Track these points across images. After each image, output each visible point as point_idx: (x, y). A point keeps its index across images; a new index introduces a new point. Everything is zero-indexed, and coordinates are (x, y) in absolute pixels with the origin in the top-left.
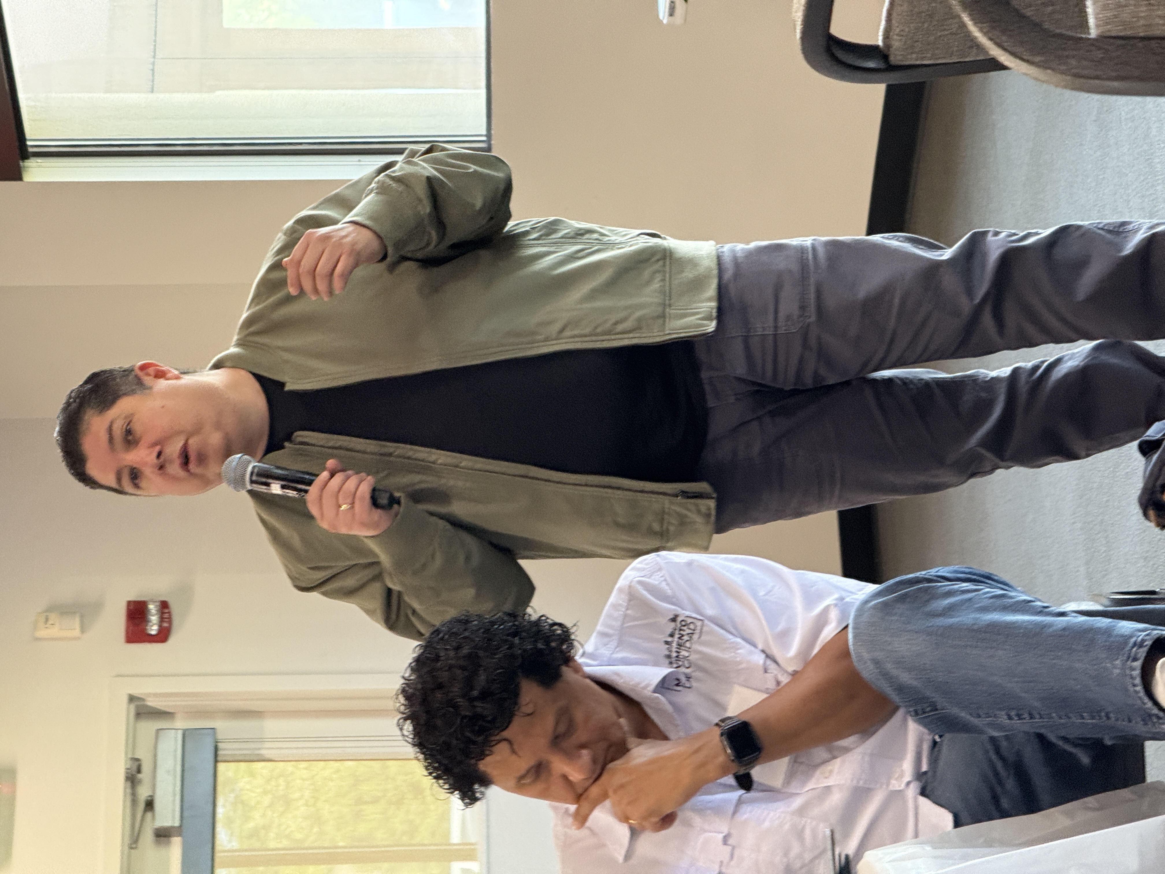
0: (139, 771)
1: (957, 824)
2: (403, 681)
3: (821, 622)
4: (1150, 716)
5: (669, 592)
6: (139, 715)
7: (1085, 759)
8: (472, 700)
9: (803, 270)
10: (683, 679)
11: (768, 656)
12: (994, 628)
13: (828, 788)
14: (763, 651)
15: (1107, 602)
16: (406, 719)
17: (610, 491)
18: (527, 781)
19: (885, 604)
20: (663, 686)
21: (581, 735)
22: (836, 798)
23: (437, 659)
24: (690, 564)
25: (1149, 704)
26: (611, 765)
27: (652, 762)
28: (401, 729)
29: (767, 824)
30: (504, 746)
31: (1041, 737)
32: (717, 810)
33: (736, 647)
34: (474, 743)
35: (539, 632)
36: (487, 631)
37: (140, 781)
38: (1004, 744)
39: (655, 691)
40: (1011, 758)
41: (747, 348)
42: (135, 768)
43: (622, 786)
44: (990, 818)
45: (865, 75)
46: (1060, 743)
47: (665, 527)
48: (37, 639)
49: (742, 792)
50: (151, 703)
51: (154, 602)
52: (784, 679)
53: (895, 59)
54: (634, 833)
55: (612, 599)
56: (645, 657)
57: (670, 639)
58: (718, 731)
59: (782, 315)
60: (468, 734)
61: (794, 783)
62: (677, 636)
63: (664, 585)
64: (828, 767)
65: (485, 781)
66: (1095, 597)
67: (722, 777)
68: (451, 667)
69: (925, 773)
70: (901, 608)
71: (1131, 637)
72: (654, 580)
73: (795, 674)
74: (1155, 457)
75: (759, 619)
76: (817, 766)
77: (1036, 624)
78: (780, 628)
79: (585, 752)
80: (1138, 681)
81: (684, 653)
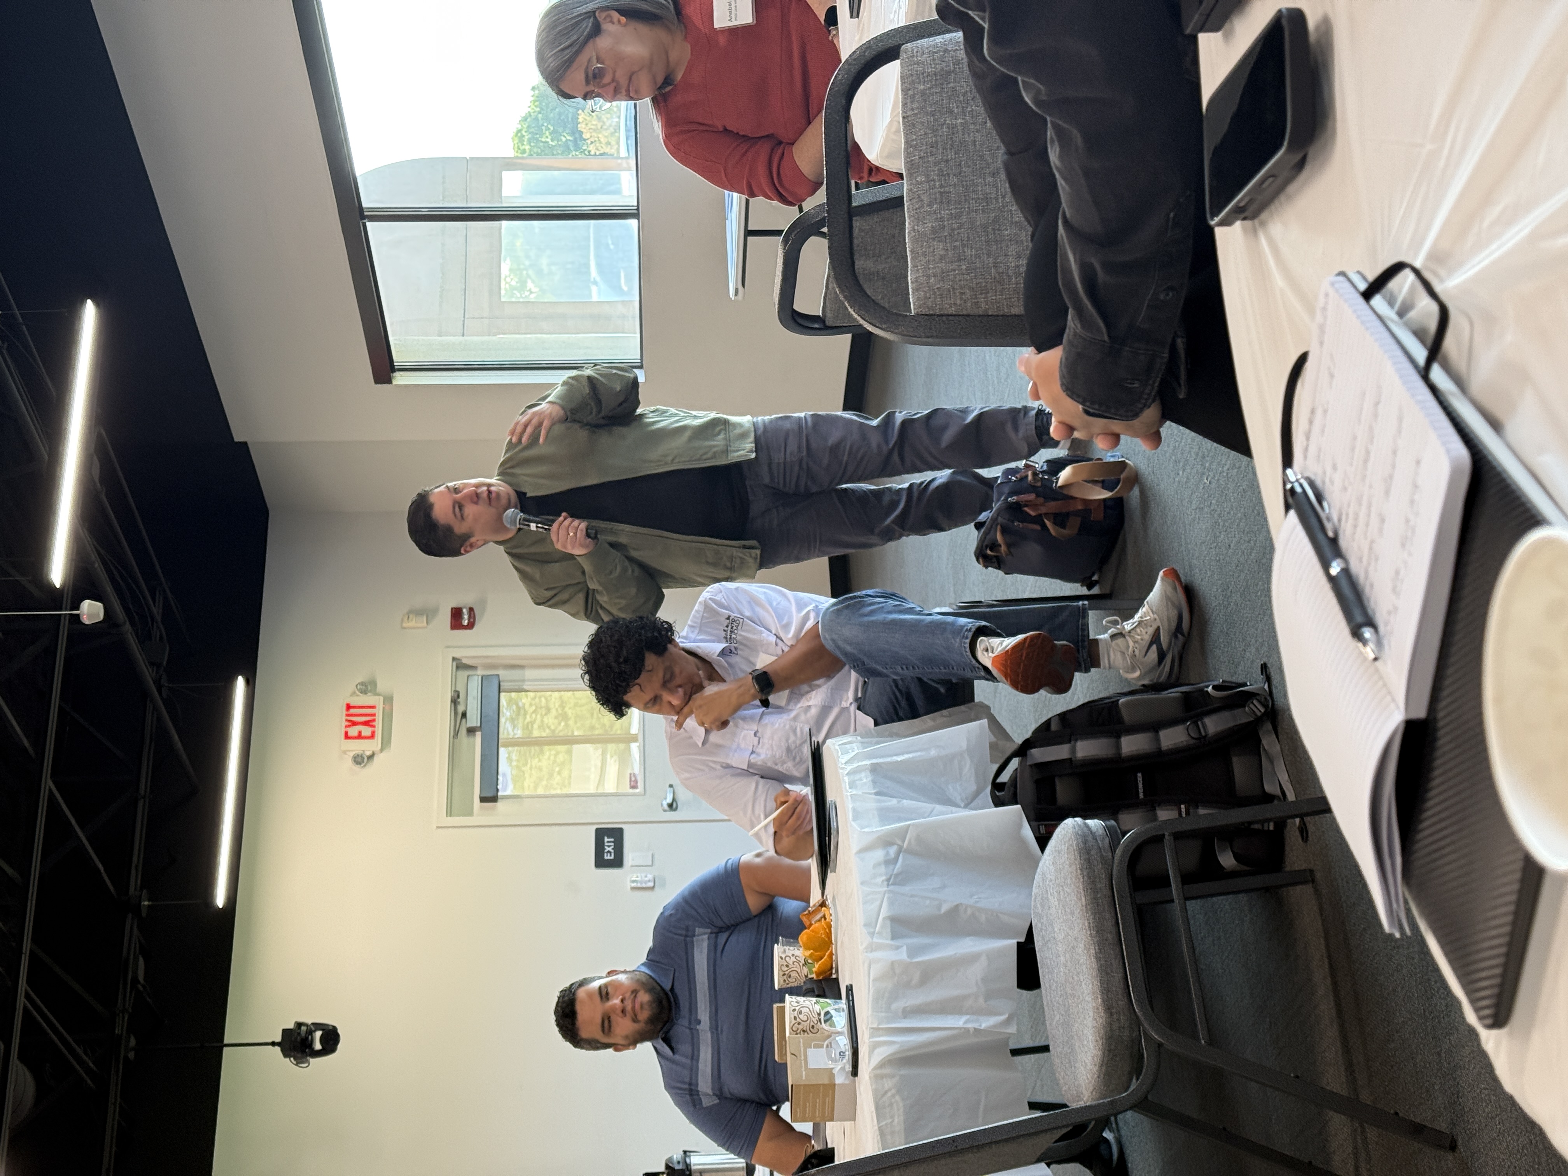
0: (458, 696)
1: (876, 724)
2: (583, 653)
3: (806, 618)
4: (974, 667)
5: (726, 604)
6: (458, 668)
7: (942, 690)
8: (619, 663)
9: (799, 429)
10: (733, 650)
11: (777, 637)
12: (894, 622)
13: (809, 706)
14: (775, 635)
15: (955, 607)
16: (585, 674)
17: (703, 545)
18: (649, 705)
19: (838, 610)
20: (723, 653)
21: (678, 681)
22: (814, 711)
23: (601, 641)
24: (737, 589)
25: (974, 661)
26: (694, 696)
27: (716, 693)
28: (583, 679)
29: (777, 725)
30: (636, 688)
31: (920, 679)
32: (752, 718)
33: (761, 632)
34: (621, 686)
35: (654, 627)
36: (627, 627)
37: (459, 703)
38: (900, 683)
39: (718, 656)
40: (904, 690)
41: (770, 469)
42: (456, 696)
43: (700, 706)
44: (893, 721)
45: (814, 332)
46: (929, 682)
47: (733, 564)
48: (405, 628)
49: (764, 709)
50: (465, 661)
51: (465, 608)
52: (786, 649)
53: (829, 323)
54: (707, 731)
55: (696, 608)
56: (713, 638)
57: (726, 629)
58: (750, 677)
59: (788, 452)
60: (617, 682)
61: (792, 704)
62: (730, 627)
63: (723, 600)
64: (808, 696)
65: (628, 706)
66: (950, 605)
67: (753, 701)
68: (608, 646)
69: (860, 698)
70: (846, 612)
71: (964, 626)
72: (718, 598)
73: (792, 646)
74: (983, 530)
75: (773, 617)
76: (802, 695)
77: (916, 620)
78: (785, 622)
79: (680, 690)
80: (968, 650)
81: (733, 636)
